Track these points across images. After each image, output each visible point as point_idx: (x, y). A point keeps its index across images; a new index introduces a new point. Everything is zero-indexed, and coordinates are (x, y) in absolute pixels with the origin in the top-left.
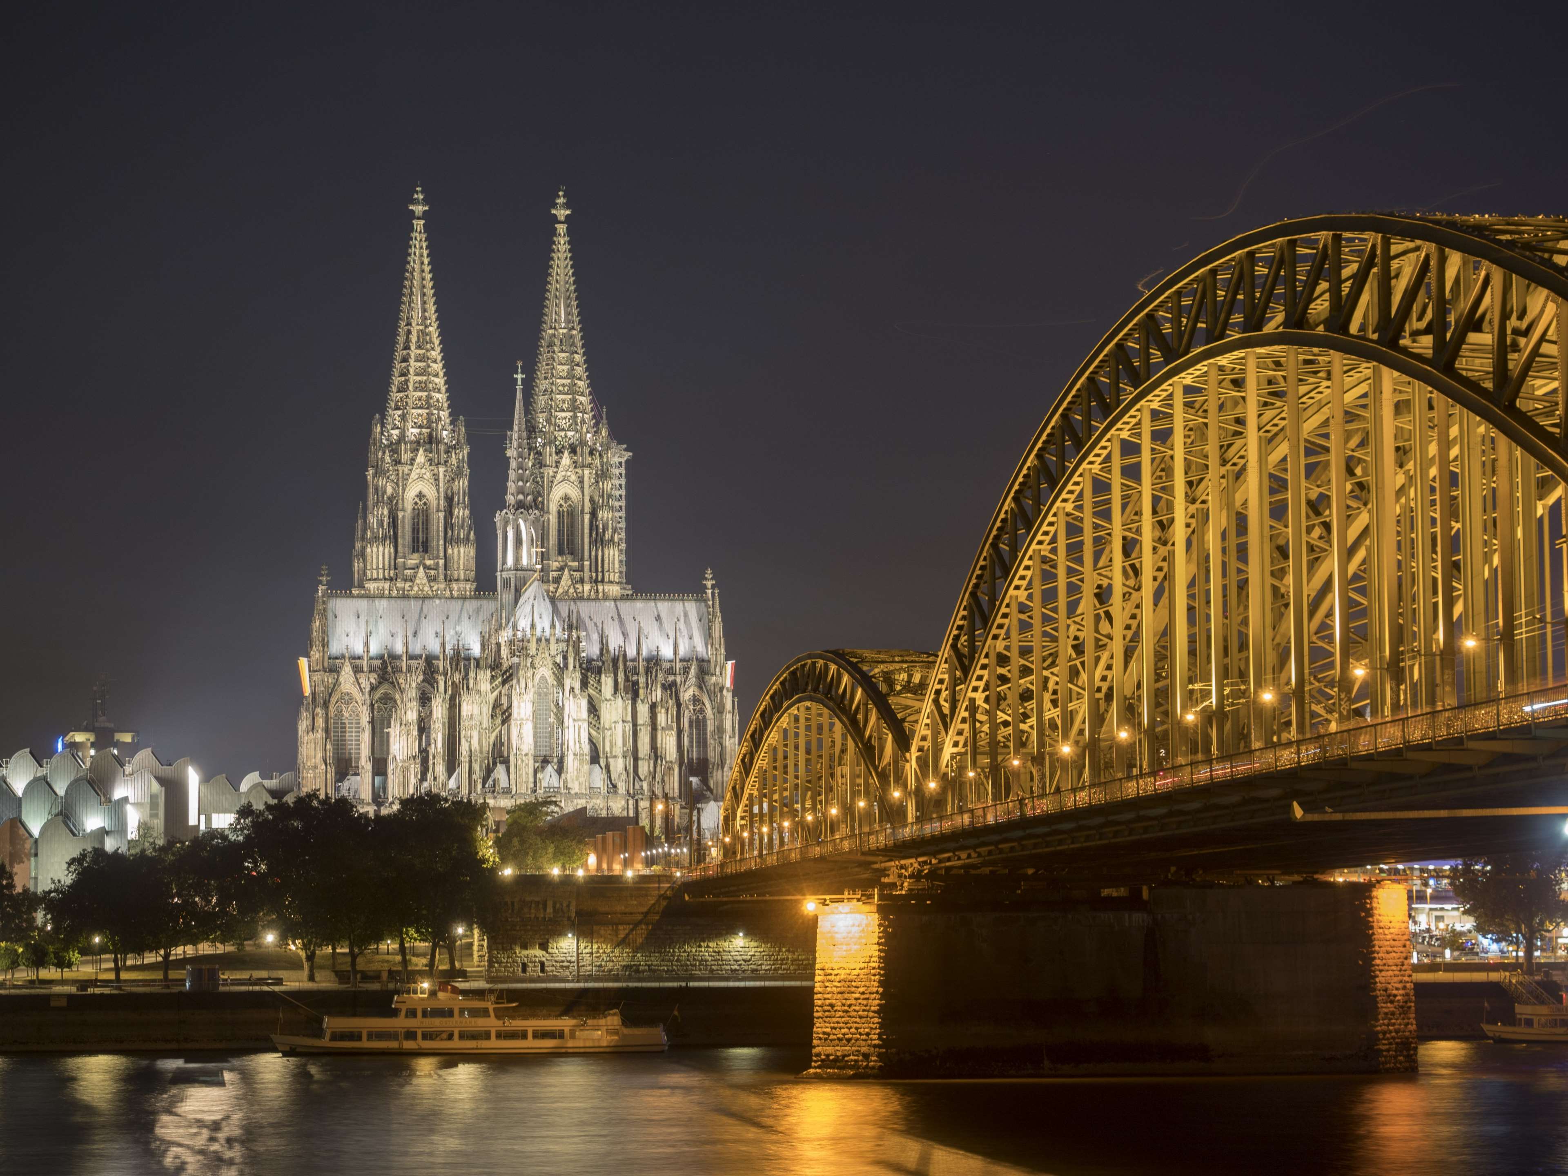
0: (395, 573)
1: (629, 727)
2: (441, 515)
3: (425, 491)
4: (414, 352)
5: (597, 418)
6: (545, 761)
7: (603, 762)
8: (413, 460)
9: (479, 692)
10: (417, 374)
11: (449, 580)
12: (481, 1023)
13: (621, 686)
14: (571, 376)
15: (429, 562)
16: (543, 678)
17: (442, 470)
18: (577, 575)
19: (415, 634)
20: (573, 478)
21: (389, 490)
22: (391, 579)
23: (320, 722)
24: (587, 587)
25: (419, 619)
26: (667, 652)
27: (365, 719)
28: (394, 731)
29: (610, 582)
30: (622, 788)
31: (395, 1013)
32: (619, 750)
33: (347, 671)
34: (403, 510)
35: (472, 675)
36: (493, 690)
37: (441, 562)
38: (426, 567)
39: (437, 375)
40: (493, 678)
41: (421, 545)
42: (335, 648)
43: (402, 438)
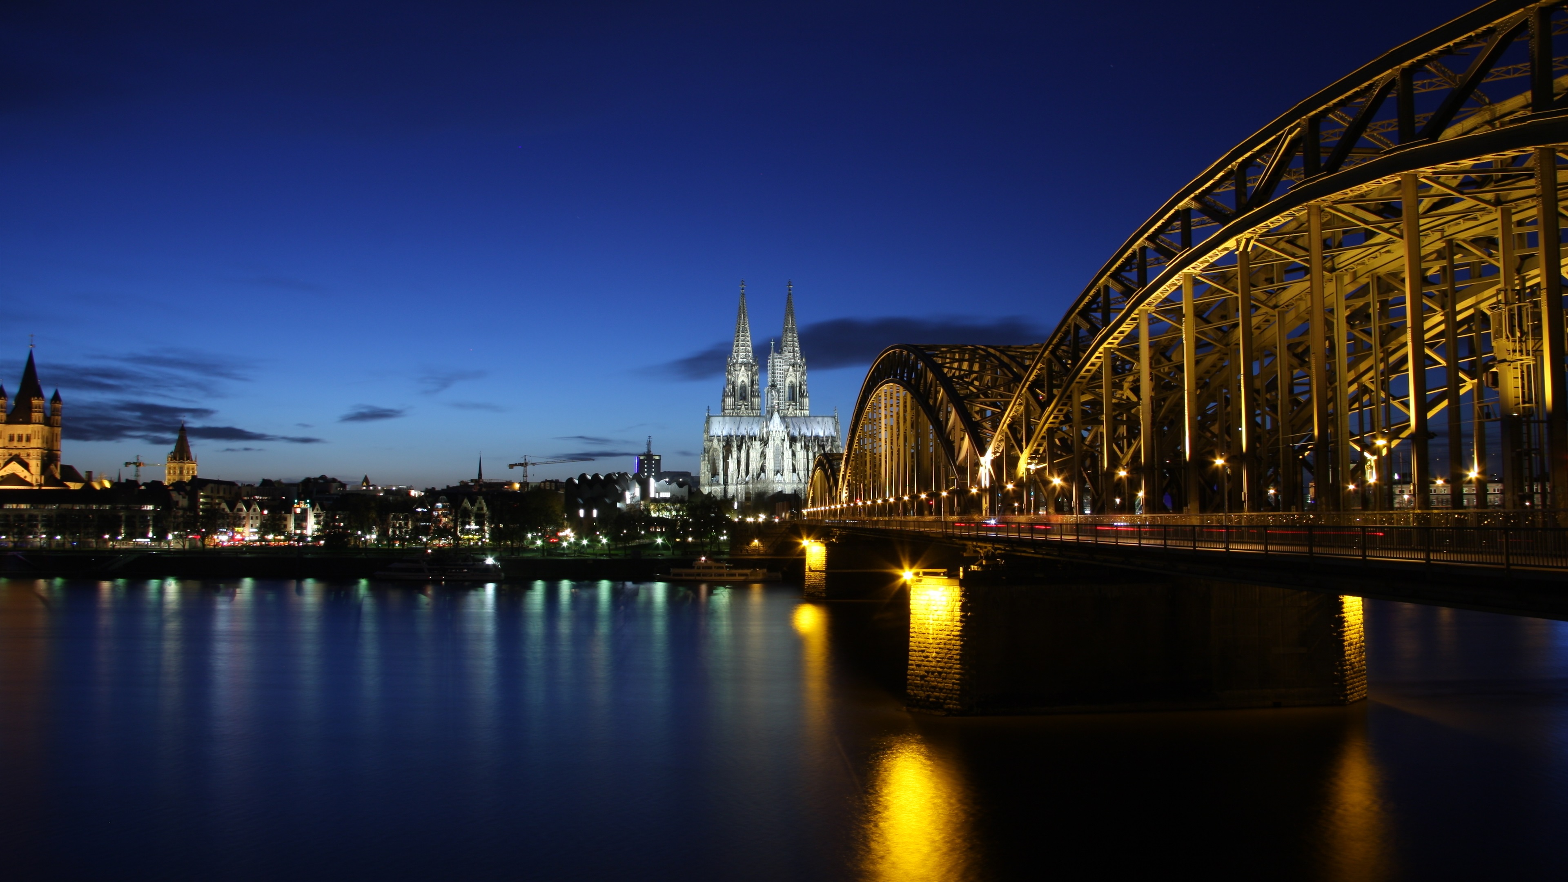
0: (735, 407)
1: (806, 460)
2: (750, 388)
3: (744, 380)
4: (741, 334)
5: (802, 355)
6: (778, 472)
7: (797, 472)
8: (740, 370)
9: (756, 449)
10: (742, 341)
11: (752, 409)
12: (721, 571)
13: (803, 447)
14: (793, 341)
15: (745, 403)
16: (777, 444)
17: (750, 373)
18: (795, 407)
19: (738, 429)
20: (793, 375)
21: (733, 379)
22: (733, 409)
23: (706, 458)
24: (798, 411)
25: (739, 424)
26: (821, 434)
27: (721, 457)
28: (730, 460)
29: (806, 410)
30: (803, 481)
31: (693, 567)
32: (802, 468)
33: (715, 441)
34: (737, 386)
35: (754, 443)
36: (761, 448)
37: (750, 403)
38: (745, 405)
39: (748, 341)
40: (761, 444)
41: (743, 398)
42: (712, 433)
43: (737, 362)
